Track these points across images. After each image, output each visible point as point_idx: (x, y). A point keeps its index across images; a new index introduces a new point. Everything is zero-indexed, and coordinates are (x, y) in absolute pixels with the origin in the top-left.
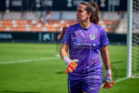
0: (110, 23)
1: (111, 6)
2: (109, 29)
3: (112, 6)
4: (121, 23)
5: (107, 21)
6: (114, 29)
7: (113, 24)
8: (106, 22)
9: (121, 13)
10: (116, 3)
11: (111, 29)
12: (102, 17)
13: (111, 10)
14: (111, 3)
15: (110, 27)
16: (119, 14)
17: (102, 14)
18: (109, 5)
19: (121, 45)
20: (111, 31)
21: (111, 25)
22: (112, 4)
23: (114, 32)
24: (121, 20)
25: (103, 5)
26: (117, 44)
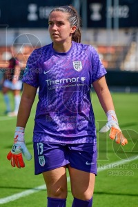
0: (111, 50)
1: (113, 19)
2: (109, 62)
3: (115, 17)
4: (132, 50)
5: (105, 47)
6: (118, 62)
7: (116, 52)
8: (102, 50)
9: (131, 31)
10: (122, 12)
11: (112, 62)
12: (95, 40)
13: (113, 27)
14: (111, 13)
15: (110, 58)
16: (127, 33)
17: (95, 35)
18: (109, 16)
19: (132, 92)
20: (113, 67)
21: (112, 55)
22: (115, 14)
23: (119, 69)
24: (132, 45)
25: (96, 16)
26: (124, 92)
